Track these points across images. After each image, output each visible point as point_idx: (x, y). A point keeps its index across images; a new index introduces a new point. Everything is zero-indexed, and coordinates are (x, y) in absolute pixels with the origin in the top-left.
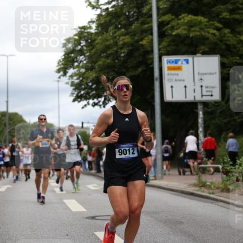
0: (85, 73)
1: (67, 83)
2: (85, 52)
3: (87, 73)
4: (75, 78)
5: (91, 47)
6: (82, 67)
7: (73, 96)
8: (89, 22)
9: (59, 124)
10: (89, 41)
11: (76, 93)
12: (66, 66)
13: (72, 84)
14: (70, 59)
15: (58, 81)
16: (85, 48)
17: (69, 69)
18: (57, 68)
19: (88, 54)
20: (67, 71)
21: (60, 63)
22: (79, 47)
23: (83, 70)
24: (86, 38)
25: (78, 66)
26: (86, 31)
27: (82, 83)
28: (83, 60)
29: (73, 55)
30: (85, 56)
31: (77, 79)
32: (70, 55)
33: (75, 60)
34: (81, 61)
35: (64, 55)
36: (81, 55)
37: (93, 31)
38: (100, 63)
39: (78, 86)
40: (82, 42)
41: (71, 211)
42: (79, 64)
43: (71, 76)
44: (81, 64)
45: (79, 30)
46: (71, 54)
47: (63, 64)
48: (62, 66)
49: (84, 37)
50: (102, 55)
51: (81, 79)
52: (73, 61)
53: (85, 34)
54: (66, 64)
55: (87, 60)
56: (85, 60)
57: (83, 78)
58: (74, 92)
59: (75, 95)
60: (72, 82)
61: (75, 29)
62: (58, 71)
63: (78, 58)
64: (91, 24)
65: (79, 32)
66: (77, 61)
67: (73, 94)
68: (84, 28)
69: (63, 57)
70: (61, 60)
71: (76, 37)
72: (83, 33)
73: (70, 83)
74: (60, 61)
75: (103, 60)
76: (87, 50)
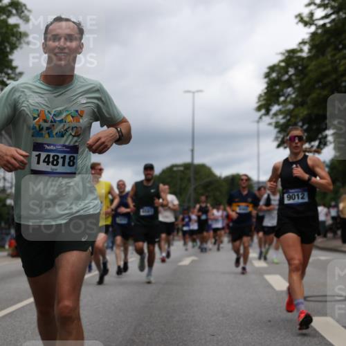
0: (293, 110)
1: (270, 124)
2: (294, 83)
3: (296, 110)
4: (281, 117)
5: (302, 76)
6: (290, 102)
7: (277, 140)
8: (300, 43)
9: (259, 176)
10: (300, 68)
11: (282, 136)
12: (269, 102)
13: (277, 125)
14: (274, 93)
15: (258, 122)
16: (294, 77)
17: (273, 106)
18: (257, 105)
19: (297, 85)
20: (271, 108)
21: (261, 99)
22: (286, 77)
23: (291, 107)
25: (284, 102)
26: (295, 55)
27: (290, 123)
28: (291, 93)
29: (278, 87)
30: (293, 88)
32: (274, 87)
33: (281, 93)
34: (289, 95)
35: (267, 88)
36: (289, 87)
37: (304, 55)
38: (314, 95)
39: (284, 127)
40: (290, 69)
41: (274, 290)
42: (286, 98)
43: (275, 115)
44: (289, 99)
45: (287, 54)
46: (276, 85)
47: (264, 100)
48: (264, 102)
49: (294, 63)
50: (317, 86)
51: (288, 117)
52: (279, 96)
53: (295, 60)
54: (269, 100)
55: (296, 94)
56: (294, 93)
57: (291, 117)
58: (279, 135)
59: (280, 139)
60: (277, 123)
61: (282, 53)
62: (259, 109)
63: (285, 91)
64: (302, 45)
65: (287, 57)
66: (283, 95)
67: (277, 138)
68: (293, 51)
69: (266, 91)
70: (263, 95)
71: (283, 64)
72: (291, 57)
73: (274, 124)
74: (260, 96)
75: (318, 91)
76: (296, 80)
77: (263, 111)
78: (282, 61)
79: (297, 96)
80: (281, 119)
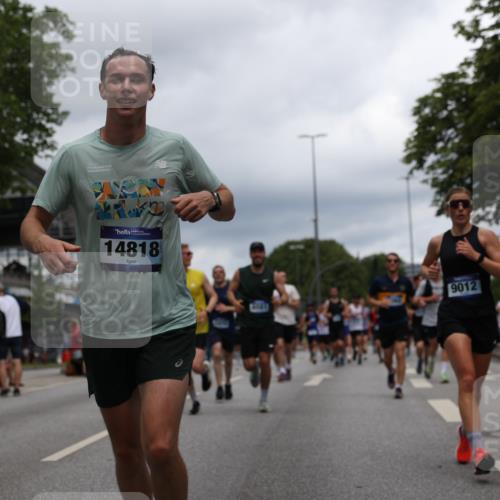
0: (458, 160)
1: (425, 181)
2: (456, 121)
3: (462, 160)
4: (440, 171)
5: (467, 112)
6: (452, 150)
7: (436, 205)
8: (462, 64)
9: (412, 259)
10: (464, 100)
11: (443, 199)
12: (422, 150)
13: (435, 183)
14: (429, 136)
15: (407, 179)
16: (455, 114)
17: (428, 155)
18: (405, 154)
19: (460, 126)
20: (424, 158)
21: (411, 145)
22: (445, 113)
23: (453, 156)
24: (457, 95)
25: (444, 149)
26: (456, 82)
27: (453, 180)
28: (453, 136)
29: (433, 128)
30: (456, 129)
31: (444, 173)
32: (428, 128)
33: (438, 137)
34: (450, 139)
35: (417, 130)
36: (449, 128)
39: (445, 186)
40: (449, 102)
41: (445, 421)
42: (446, 143)
43: (432, 168)
44: (450, 145)
45: (443, 81)
46: (430, 126)
47: (415, 146)
48: (414, 150)
49: (454, 93)
50: (489, 126)
51: (451, 171)
52: (435, 141)
53: (456, 88)
54: (422, 147)
55: (460, 137)
56: (457, 136)
57: (455, 171)
58: (438, 197)
59: (440, 203)
60: (435, 180)
61: (436, 79)
62: (408, 160)
63: (444, 133)
64: (464, 67)
65: (443, 84)
66: (442, 140)
67: (435, 202)
68: (452, 76)
69: (416, 134)
70: (412, 139)
71: (438, 95)
72: (450, 84)
73: (430, 181)
74: (409, 141)
76: (459, 117)
77: (414, 163)
78: (438, 90)
79: (461, 141)
80: (440, 174)
